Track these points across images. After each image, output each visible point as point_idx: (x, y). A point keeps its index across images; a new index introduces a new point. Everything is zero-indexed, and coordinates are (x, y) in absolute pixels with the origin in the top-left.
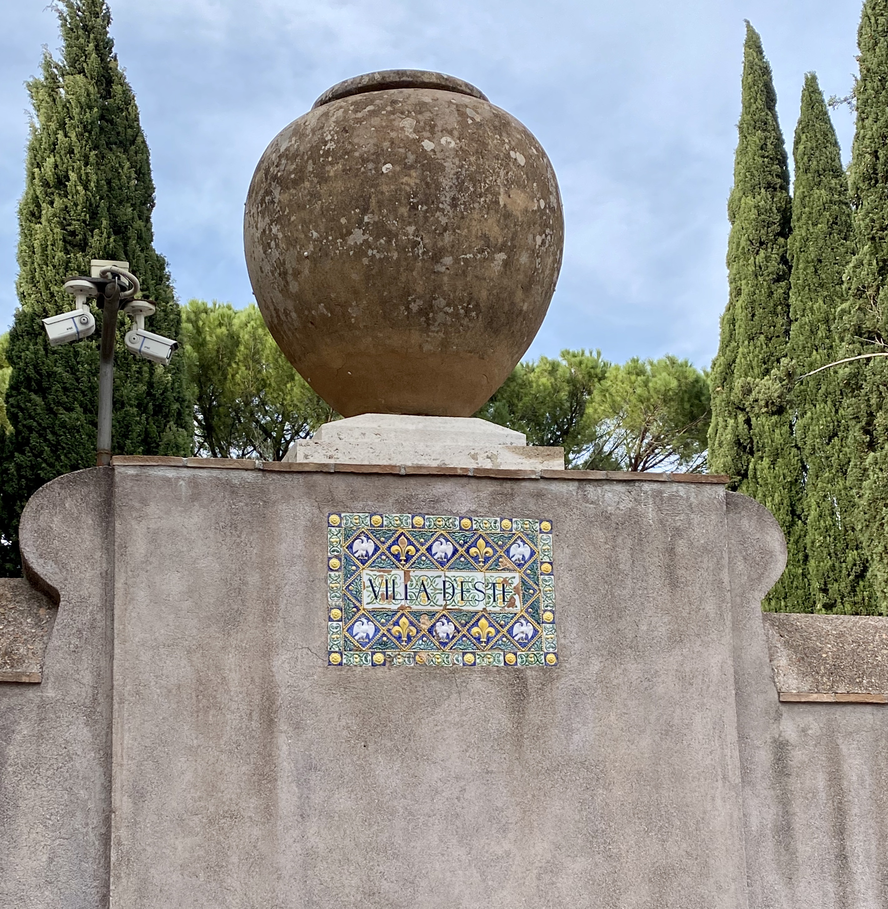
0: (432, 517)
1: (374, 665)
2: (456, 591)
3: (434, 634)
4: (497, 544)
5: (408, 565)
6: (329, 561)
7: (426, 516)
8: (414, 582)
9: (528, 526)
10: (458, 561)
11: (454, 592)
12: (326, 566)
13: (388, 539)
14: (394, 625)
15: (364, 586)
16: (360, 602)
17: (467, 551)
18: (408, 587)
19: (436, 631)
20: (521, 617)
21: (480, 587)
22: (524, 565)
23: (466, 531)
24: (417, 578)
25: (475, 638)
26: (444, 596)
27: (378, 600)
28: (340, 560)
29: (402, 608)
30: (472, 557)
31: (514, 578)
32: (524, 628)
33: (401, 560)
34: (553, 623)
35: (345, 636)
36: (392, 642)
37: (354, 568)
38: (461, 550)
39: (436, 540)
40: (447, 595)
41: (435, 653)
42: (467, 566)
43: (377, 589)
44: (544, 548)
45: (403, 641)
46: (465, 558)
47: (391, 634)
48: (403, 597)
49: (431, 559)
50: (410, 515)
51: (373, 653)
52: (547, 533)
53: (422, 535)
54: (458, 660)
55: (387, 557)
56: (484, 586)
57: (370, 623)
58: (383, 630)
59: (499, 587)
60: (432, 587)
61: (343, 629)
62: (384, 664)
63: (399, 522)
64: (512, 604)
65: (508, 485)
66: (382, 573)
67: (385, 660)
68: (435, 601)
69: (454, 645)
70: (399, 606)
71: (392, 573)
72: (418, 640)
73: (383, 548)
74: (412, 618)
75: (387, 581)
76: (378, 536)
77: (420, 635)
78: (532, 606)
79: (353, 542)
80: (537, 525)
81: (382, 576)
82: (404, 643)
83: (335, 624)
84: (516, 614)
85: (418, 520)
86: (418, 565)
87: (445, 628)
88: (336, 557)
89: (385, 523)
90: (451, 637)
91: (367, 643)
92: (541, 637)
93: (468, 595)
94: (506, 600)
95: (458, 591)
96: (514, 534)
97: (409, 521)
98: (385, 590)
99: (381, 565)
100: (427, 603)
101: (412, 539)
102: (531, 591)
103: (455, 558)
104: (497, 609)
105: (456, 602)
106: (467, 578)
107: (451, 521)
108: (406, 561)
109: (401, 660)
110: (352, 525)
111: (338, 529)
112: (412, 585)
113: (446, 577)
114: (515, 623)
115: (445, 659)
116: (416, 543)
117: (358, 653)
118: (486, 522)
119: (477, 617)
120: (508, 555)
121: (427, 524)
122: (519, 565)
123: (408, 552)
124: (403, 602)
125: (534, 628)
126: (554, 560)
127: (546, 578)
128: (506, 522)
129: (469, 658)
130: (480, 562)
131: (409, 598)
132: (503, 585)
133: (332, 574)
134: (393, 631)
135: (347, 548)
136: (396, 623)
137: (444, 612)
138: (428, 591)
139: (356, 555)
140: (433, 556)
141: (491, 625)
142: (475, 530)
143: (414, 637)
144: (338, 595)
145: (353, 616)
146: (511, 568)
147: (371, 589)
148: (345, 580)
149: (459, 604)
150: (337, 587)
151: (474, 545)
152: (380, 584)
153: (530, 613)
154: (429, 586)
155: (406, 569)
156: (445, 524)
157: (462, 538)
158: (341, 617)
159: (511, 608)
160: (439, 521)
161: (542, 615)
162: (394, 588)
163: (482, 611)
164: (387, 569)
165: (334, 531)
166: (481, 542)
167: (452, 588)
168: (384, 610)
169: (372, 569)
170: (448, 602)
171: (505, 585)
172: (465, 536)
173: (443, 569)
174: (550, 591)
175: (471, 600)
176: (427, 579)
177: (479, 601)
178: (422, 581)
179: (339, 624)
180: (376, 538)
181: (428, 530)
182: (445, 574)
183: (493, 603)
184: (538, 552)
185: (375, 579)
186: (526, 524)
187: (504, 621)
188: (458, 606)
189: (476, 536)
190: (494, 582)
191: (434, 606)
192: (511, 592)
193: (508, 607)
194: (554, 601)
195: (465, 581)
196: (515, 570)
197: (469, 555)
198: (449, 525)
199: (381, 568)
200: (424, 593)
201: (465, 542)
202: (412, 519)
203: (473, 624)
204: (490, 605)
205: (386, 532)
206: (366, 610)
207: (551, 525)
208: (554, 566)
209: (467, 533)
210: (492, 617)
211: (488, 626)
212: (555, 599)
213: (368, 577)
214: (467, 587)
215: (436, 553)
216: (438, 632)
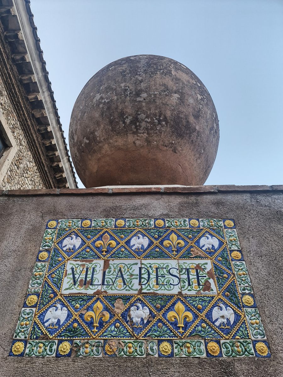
0: (132, 219)
1: (58, 356)
2: (151, 276)
3: (128, 319)
5: (109, 255)
6: (39, 253)
7: (127, 219)
9: (213, 224)
10: (153, 251)
11: (149, 277)
12: (35, 258)
13: (93, 236)
15: (66, 273)
16: (59, 288)
17: (162, 243)
18: (106, 274)
19: (130, 316)
20: (218, 300)
21: (174, 272)
22: (214, 253)
23: (160, 228)
24: (115, 266)
25: (171, 324)
26: (140, 282)
27: (76, 286)
29: (98, 293)
30: (166, 248)
31: (207, 264)
32: (224, 313)
33: (103, 252)
35: (35, 322)
38: (156, 242)
39: (135, 235)
40: (142, 280)
41: (127, 341)
42: (162, 255)
43: (77, 276)
45: (94, 327)
46: (160, 249)
47: (83, 320)
48: (100, 282)
49: (129, 249)
50: (114, 219)
51: (60, 342)
52: (231, 228)
53: (123, 232)
54: (152, 350)
55: (91, 250)
56: (178, 271)
57: (65, 308)
58: (76, 315)
59: (193, 273)
60: (128, 273)
61: (35, 315)
62: (69, 355)
63: (104, 224)
64: (207, 287)
66: (84, 263)
67: (71, 349)
68: (130, 286)
69: (149, 332)
70: (95, 291)
71: (93, 263)
74: (106, 302)
75: (87, 269)
76: (85, 234)
77: (113, 320)
79: (64, 239)
80: (222, 222)
81: (84, 265)
82: (95, 330)
83: (28, 310)
84: (213, 297)
85: (121, 222)
86: (117, 256)
87: (140, 312)
88: (47, 250)
89: (93, 225)
90: (145, 322)
91: (57, 330)
92: (244, 323)
93: (163, 279)
95: (153, 276)
96: (202, 229)
97: (113, 223)
98: (84, 276)
99: (84, 256)
100: (123, 288)
101: (114, 236)
103: (150, 248)
104: (193, 293)
105: (151, 286)
106: (162, 265)
107: (147, 221)
109: (88, 350)
110: (65, 227)
111: (53, 230)
112: (110, 272)
113: (142, 264)
114: (214, 307)
115: (138, 348)
116: (117, 238)
117: (43, 341)
119: (172, 301)
120: (199, 245)
122: (210, 253)
123: (109, 245)
124: (100, 288)
125: (235, 313)
126: (242, 248)
127: (238, 263)
129: (166, 346)
130: (173, 251)
131: (106, 283)
132: (197, 270)
133: (39, 264)
134: (85, 316)
135: (57, 244)
136: (89, 308)
137: (139, 296)
138: (125, 277)
139: (64, 249)
140: (131, 247)
141: (188, 309)
142: (168, 227)
143: (106, 322)
144: (39, 281)
145: (49, 301)
146: (202, 255)
147: (71, 276)
148: (50, 269)
149: (154, 288)
150: (40, 275)
151: (167, 238)
152: (81, 272)
153: (227, 296)
154: (125, 272)
155: (106, 259)
156: (143, 224)
157: (157, 234)
158: (37, 303)
159: (207, 292)
160: (137, 222)
161: (241, 298)
162: (93, 274)
163: (177, 295)
164: (89, 259)
165: (50, 231)
166: (174, 236)
167: (147, 273)
168: (80, 295)
169: (76, 259)
170: (143, 287)
171: (199, 270)
172: (160, 232)
173: (139, 257)
174: (244, 275)
175: (167, 285)
176: (125, 266)
177: (174, 285)
178: (120, 268)
179: (32, 310)
180: (84, 235)
181: (128, 229)
182: (141, 261)
183: (188, 287)
184: (226, 243)
185: (77, 268)
186: (211, 222)
187: (201, 305)
188: (153, 290)
189: (169, 232)
190: (188, 267)
191: (130, 290)
192: (206, 277)
193: (204, 290)
194: (250, 284)
195: (160, 267)
196: (206, 258)
197: (163, 246)
198: (145, 224)
199: (84, 258)
200: (121, 278)
201: (160, 236)
202: (116, 221)
203: (169, 308)
204: (185, 288)
205: (93, 231)
206: (63, 296)
207: (234, 222)
208: (243, 253)
209: (161, 229)
210: (188, 301)
211: (184, 310)
212: (251, 282)
213: (72, 266)
214: (162, 273)
215: (134, 245)
216: (132, 317)
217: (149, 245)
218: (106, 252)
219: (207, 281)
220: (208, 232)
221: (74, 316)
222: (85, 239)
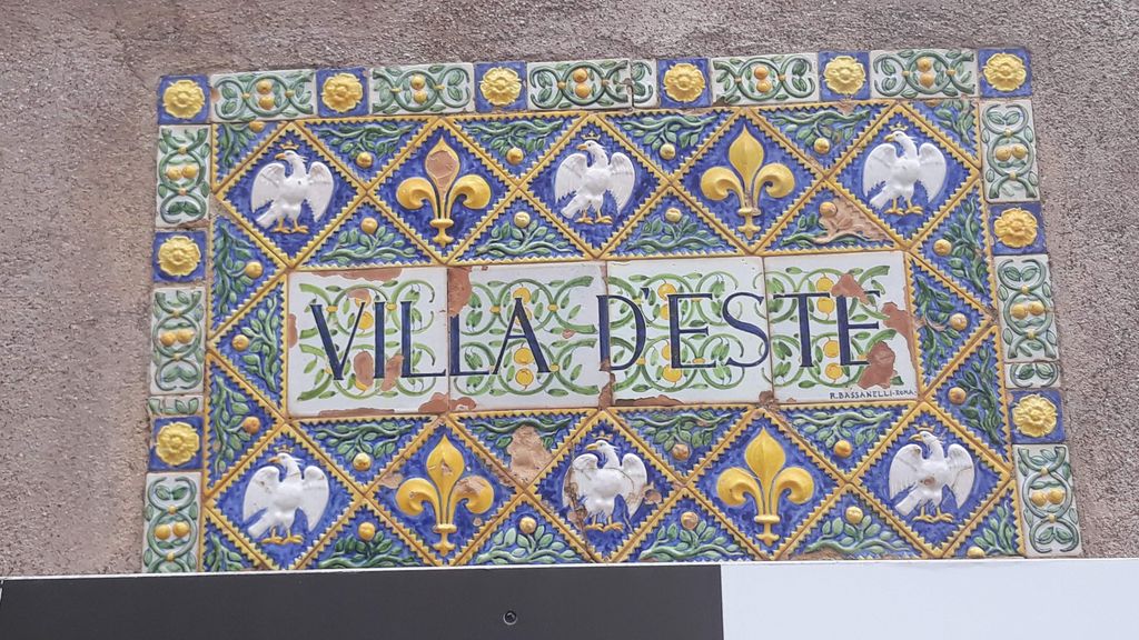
0: (552, 65)
2: (650, 333)
3: (566, 500)
4: (810, 147)
5: (463, 246)
6: (156, 246)
7: (531, 66)
8: (487, 308)
9: (932, 74)
10: (656, 220)
11: (641, 338)
12: (143, 266)
13: (383, 155)
14: (407, 474)
15: (293, 330)
16: (276, 392)
17: (693, 180)
18: (462, 326)
19: (571, 491)
20: (918, 420)
21: (746, 311)
22: (921, 221)
23: (687, 106)
24: (496, 291)
25: (731, 512)
26: (605, 356)
27: (344, 383)
28: (200, 239)
29: (438, 407)
30: (712, 204)
31: (884, 270)
32: (937, 465)
33: (435, 230)
34: (1057, 438)
35: (210, 525)
36: (397, 539)
37: (254, 266)
38: (667, 179)
39: (571, 147)
40: (615, 350)
42: (692, 238)
43: (340, 341)
44: (1002, 149)
45: (439, 535)
46: (685, 209)
47: (395, 511)
48: (443, 364)
49: (552, 216)
50: (469, 67)
53: (515, 132)
55: (384, 221)
56: (762, 308)
57: (312, 468)
58: (362, 494)
60: (553, 323)
61: (205, 498)
64: (879, 369)
66: (361, 281)
68: (566, 375)
69: (646, 543)
70: (426, 398)
71: (401, 279)
72: (502, 527)
75: (379, 307)
76: (347, 146)
77: (508, 507)
78: (964, 376)
79: (252, 173)
80: (971, 67)
81: (361, 292)
82: (446, 544)
83: (170, 481)
84: (897, 411)
85: (501, 79)
86: (496, 245)
87: (610, 475)
88: (187, 230)
89: (374, 99)
90: (633, 509)
91: (296, 550)
92: (1007, 499)
93: (698, 344)
94: (855, 355)
95: (658, 331)
96: (877, 107)
97: (467, 86)
98: (372, 341)
99: (356, 253)
100: (535, 385)
101: (478, 150)
102: (958, 318)
103: (643, 209)
104: (819, 395)
106: (694, 283)
107: (625, 75)
108: (455, 231)
110: (248, 114)
111: (194, 130)
112: (477, 318)
114: (898, 444)
116: (490, 163)
118: (763, 69)
119: (737, 428)
120: (856, 186)
121: (535, 91)
122: (904, 223)
123: (461, 197)
124: (441, 385)
125: (979, 465)
126: (1045, 195)
127: (1019, 263)
128: (843, 66)
130: (742, 218)
131: (464, 367)
132: (841, 302)
133: (169, 292)
134: (401, 498)
135: (229, 195)
136: (415, 466)
137: (603, 415)
138: (542, 337)
139: (264, 220)
140: (556, 206)
141: (797, 458)
142: (722, 101)
143: (484, 516)
144: (187, 368)
145: (246, 445)
146: (869, 233)
148: (219, 315)
149: (665, 383)
150: (183, 340)
151: (720, 154)
153: (957, 402)
154: (543, 319)
155: (454, 262)
156: (605, 89)
157: (671, 136)
158: (199, 452)
159: (876, 388)
160: (580, 80)
161: (1010, 408)
162: (406, 332)
163: (756, 405)
164: (381, 264)
165: (182, 137)
166: (746, 143)
167: (633, 321)
168: (369, 418)
169: (326, 266)
170: (620, 376)
171: (849, 301)
172: (684, 127)
173: (597, 251)
174: (1036, 313)
175: (714, 365)
176: (537, 293)
177: (743, 366)
178: (519, 301)
179: (187, 480)
180: (342, 154)
181: (539, 115)
182: (605, 269)
183: (800, 372)
184: (981, 169)
185: (336, 305)
186: (925, 68)
187: (851, 439)
188: (660, 388)
189: (726, 124)
190: (805, 290)
191: (565, 393)
192: (876, 326)
193: (865, 385)
194: (1054, 350)
195: (687, 292)
196: (886, 242)
197: (700, 195)
198: (618, 90)
199: (358, 261)
200: (527, 345)
201: (684, 150)
202: (478, 78)
203: (723, 458)
204: (788, 378)
205: (379, 132)
206: (296, 423)
207: (1028, 64)
208: (1048, 217)
209: (688, 114)
210: (800, 428)
211: (783, 462)
212: (1058, 343)
213: (312, 296)
214: (696, 317)
215: (571, 196)
216: (580, 493)
217: (639, 194)
218: (449, 231)
219: (879, 345)
220: (905, 121)
221: (356, 496)
222: (348, 171)
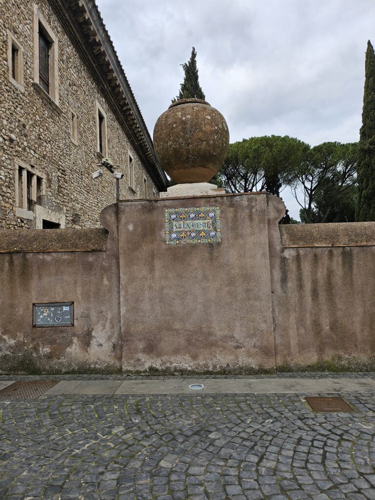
0: (190, 208)
1: (176, 244)
2: (196, 225)
4: (206, 213)
6: (165, 220)
8: (186, 224)
14: (181, 234)
16: (173, 229)
17: (198, 216)
19: (191, 235)
25: (201, 236)
27: (177, 229)
28: (168, 220)
31: (210, 221)
32: (213, 233)
34: (220, 231)
36: (181, 238)
37: (171, 222)
39: (191, 213)
41: (191, 240)
42: (198, 219)
44: (218, 213)
49: (190, 218)
50: (184, 208)
51: (176, 241)
52: (218, 210)
54: (196, 242)
56: (203, 224)
57: (175, 234)
58: (179, 236)
59: (206, 224)
61: (169, 236)
63: (182, 210)
65: (208, 199)
67: (179, 242)
68: (191, 228)
69: (195, 238)
70: (182, 230)
71: (180, 222)
72: (187, 237)
73: (178, 216)
74: (185, 232)
76: (177, 214)
78: (215, 228)
79: (171, 216)
80: (216, 208)
84: (211, 230)
87: (193, 234)
89: (178, 210)
90: (195, 236)
91: (175, 239)
93: (199, 226)
94: (208, 227)
96: (210, 211)
99: (178, 220)
101: (185, 214)
102: (214, 224)
103: (195, 217)
105: (196, 228)
106: (198, 222)
107: (194, 209)
108: (184, 219)
109: (183, 242)
110: (170, 212)
111: (167, 213)
113: (193, 222)
115: (193, 242)
117: (173, 241)
118: (203, 208)
119: (201, 231)
120: (209, 216)
121: (188, 210)
122: (211, 218)
125: (215, 233)
127: (218, 220)
128: (208, 208)
129: (199, 241)
130: (202, 218)
131: (184, 228)
133: (166, 223)
137: (193, 231)
138: (189, 226)
139: (172, 219)
141: (205, 233)
142: (200, 210)
144: (168, 228)
145: (171, 233)
147: (175, 226)
148: (169, 225)
152: (178, 225)
161: (217, 230)
162: (181, 225)
166: (202, 213)
168: (179, 231)
172: (198, 212)
176: (189, 223)
184: (216, 215)
186: (213, 208)
187: (208, 232)
192: (210, 225)
204: (204, 228)
207: (220, 208)
208: (220, 218)
212: (220, 225)
213: (175, 223)
